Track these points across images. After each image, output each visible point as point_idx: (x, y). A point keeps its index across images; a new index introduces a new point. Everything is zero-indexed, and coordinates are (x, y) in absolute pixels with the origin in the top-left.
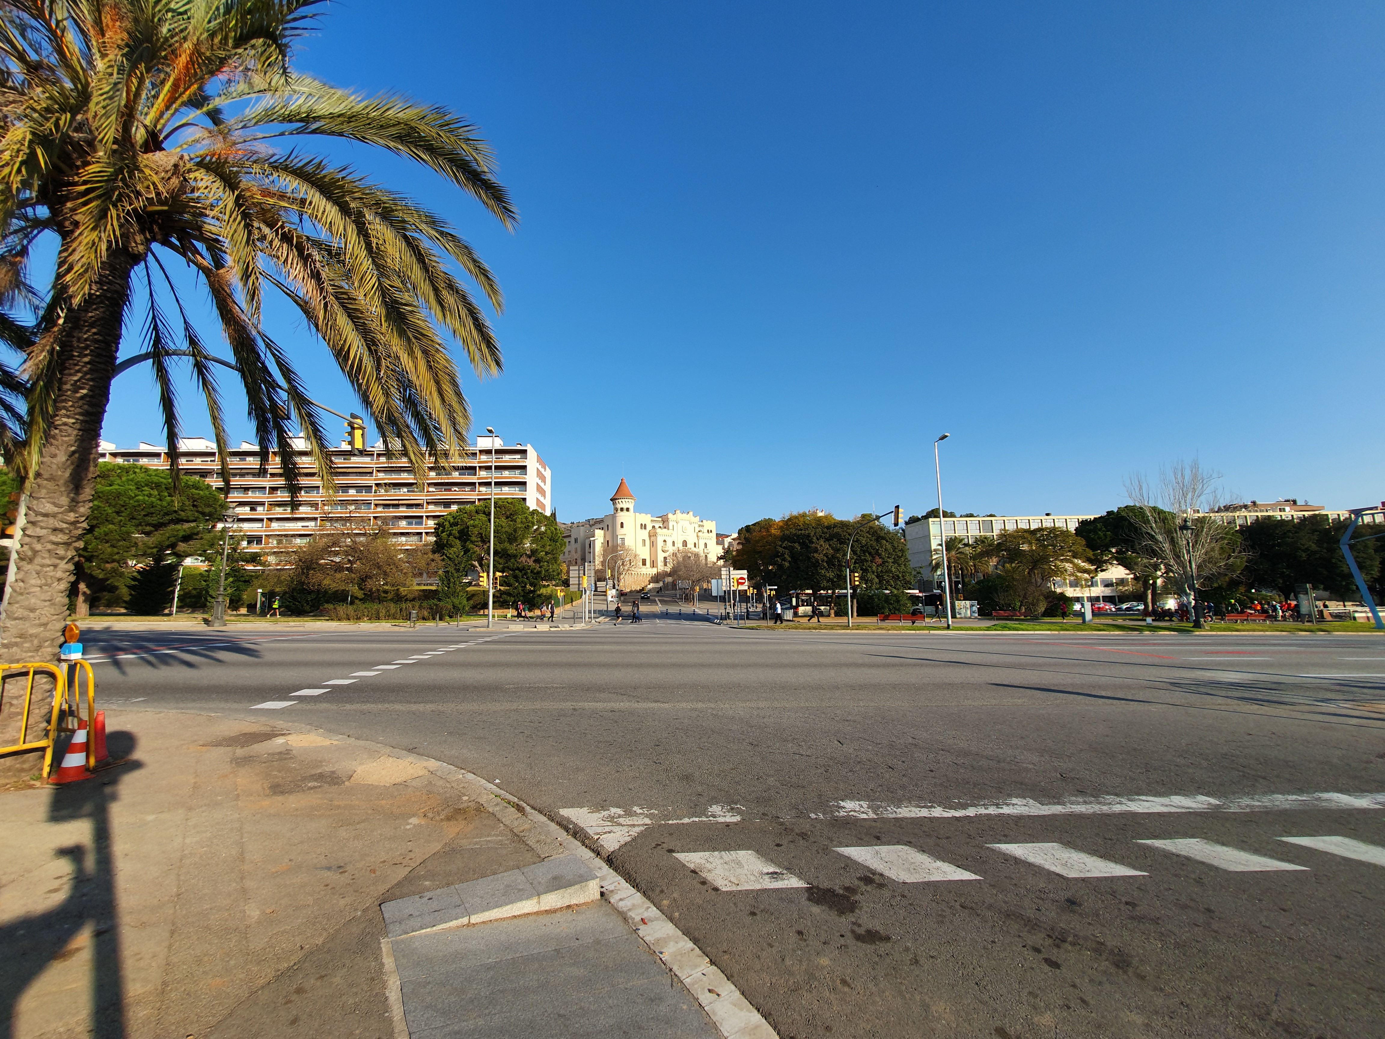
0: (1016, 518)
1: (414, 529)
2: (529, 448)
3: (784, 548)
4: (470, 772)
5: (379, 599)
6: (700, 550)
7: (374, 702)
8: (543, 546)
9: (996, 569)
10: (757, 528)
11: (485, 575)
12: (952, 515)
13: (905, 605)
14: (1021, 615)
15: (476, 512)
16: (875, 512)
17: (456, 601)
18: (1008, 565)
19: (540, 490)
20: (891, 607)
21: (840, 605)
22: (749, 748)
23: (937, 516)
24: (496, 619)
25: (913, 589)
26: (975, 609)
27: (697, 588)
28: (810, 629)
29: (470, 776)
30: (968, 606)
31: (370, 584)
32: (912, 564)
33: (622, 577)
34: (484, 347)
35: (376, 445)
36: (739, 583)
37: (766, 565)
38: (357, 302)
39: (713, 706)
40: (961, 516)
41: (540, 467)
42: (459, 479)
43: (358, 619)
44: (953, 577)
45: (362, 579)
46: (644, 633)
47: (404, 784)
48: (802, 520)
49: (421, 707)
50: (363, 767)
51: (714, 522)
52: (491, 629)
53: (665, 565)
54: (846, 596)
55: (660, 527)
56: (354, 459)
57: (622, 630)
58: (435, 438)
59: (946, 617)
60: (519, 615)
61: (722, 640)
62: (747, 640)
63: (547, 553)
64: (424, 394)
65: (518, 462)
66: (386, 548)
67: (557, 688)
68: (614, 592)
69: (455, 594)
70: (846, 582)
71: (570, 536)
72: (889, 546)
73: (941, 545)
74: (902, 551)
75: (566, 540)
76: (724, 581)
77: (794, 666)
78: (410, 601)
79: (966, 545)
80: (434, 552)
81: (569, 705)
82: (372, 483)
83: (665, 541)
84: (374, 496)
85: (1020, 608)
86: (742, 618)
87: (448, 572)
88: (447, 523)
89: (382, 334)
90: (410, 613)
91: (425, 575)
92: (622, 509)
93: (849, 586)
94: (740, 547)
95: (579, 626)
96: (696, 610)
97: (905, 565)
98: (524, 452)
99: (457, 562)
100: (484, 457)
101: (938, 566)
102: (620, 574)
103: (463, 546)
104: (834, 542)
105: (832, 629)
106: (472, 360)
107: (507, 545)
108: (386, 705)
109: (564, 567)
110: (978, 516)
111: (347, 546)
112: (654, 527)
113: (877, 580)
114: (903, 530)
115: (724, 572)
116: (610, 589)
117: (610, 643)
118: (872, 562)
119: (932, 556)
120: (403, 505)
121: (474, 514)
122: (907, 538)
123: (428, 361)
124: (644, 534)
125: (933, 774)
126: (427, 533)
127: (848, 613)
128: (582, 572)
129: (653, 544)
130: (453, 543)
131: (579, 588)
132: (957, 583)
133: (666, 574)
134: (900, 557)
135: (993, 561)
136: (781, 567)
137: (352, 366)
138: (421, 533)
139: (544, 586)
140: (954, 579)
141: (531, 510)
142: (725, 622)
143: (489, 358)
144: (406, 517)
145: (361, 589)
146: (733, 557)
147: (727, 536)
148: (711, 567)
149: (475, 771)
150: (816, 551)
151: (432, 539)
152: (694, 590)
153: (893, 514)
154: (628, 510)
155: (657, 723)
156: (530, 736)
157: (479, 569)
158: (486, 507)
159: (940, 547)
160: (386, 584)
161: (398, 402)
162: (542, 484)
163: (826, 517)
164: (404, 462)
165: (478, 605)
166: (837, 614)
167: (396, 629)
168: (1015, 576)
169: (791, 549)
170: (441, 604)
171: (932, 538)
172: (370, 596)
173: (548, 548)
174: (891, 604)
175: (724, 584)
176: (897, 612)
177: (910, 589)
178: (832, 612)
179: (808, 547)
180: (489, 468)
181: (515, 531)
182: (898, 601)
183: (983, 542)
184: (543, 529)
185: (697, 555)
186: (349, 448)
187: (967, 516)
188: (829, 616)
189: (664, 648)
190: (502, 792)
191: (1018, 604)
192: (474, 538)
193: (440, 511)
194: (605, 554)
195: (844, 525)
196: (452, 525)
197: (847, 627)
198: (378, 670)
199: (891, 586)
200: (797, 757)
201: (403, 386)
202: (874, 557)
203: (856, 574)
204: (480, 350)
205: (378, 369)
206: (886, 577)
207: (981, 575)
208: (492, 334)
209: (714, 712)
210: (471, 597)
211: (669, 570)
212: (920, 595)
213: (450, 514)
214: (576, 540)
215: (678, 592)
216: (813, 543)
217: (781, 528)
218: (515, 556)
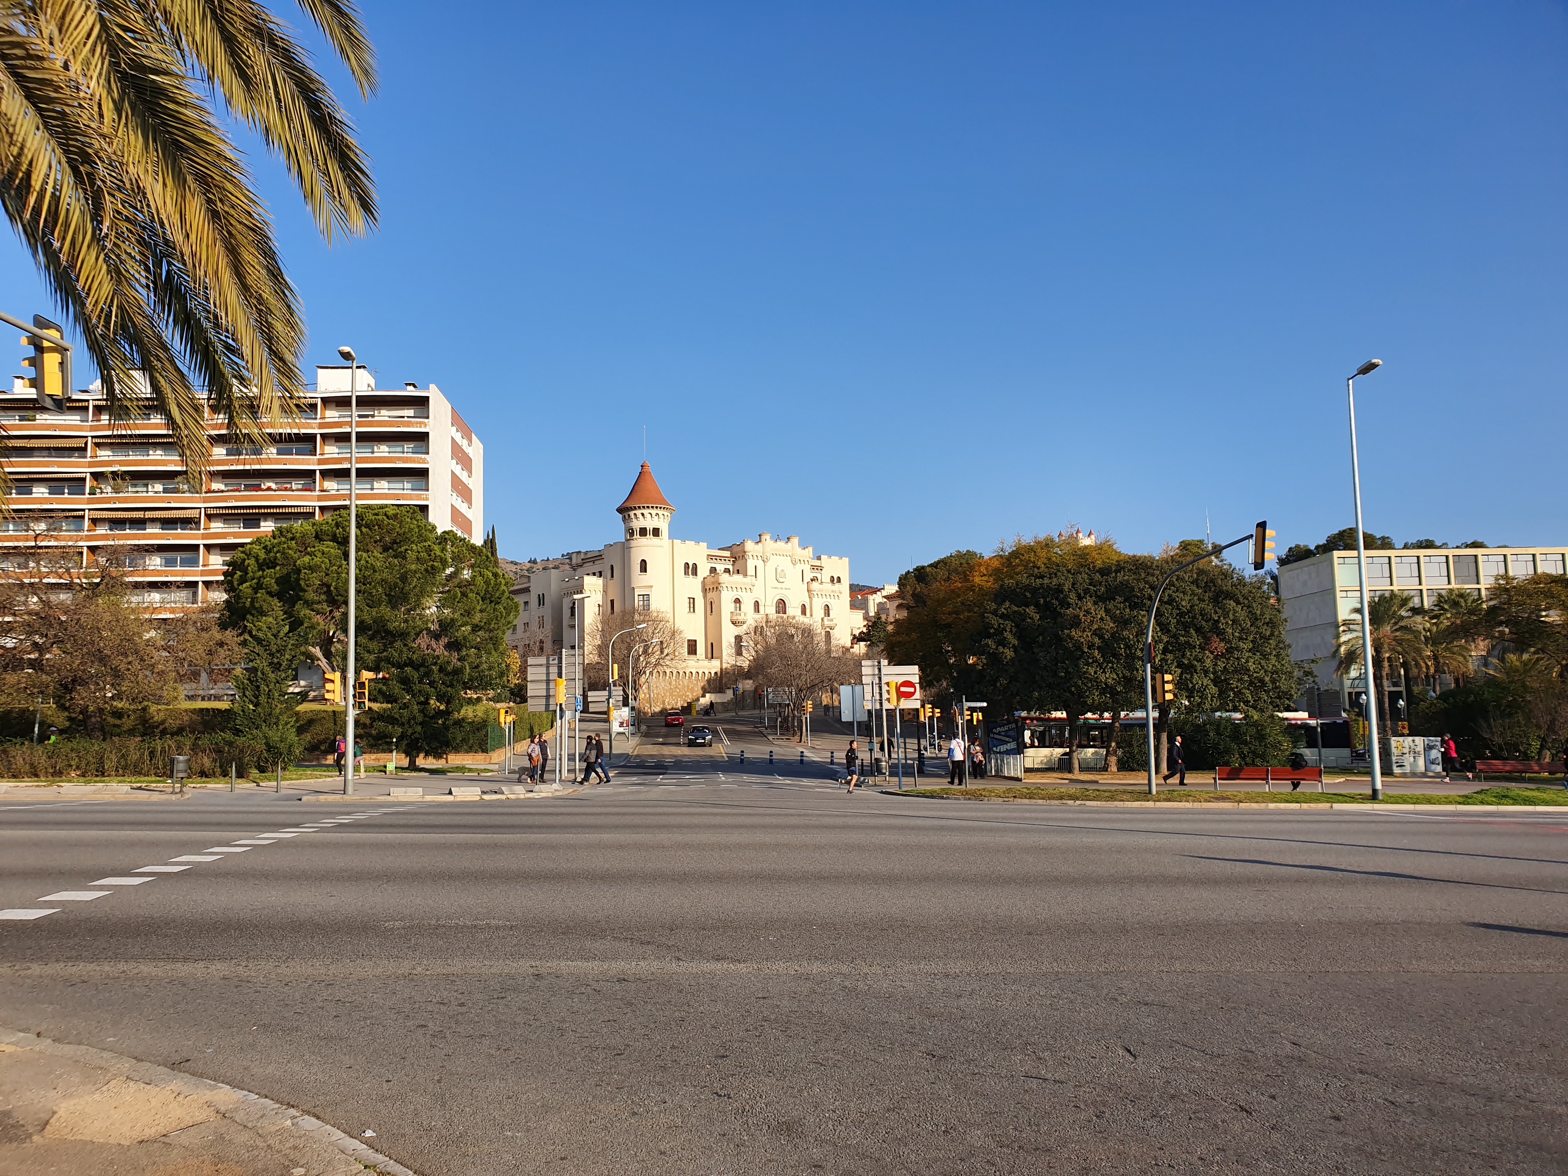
0: (1532, 551)
1: (180, 574)
2: (433, 393)
3: (1003, 617)
4: (308, 1113)
5: (102, 729)
6: (815, 620)
7: (95, 958)
8: (468, 613)
9: (1486, 665)
10: (942, 573)
11: (337, 676)
12: (1385, 544)
13: (1276, 746)
14: (1542, 769)
15: (317, 537)
16: (1211, 536)
17: (274, 735)
18: (1512, 657)
19: (461, 489)
20: (1246, 750)
21: (1130, 745)
22: (925, 1063)
23: (1353, 547)
24: (363, 774)
25: (1296, 710)
26: (1435, 754)
27: (809, 705)
28: (1061, 798)
29: (309, 1123)
30: (1420, 748)
31: (82, 697)
32: (1294, 655)
33: (643, 679)
34: (333, 168)
35: (91, 387)
36: (901, 695)
37: (962, 654)
38: (46, 64)
39: (844, 969)
40: (1406, 547)
41: (458, 437)
42: (277, 462)
43: (58, 774)
44: (1385, 683)
45: (65, 687)
46: (690, 803)
47: (163, 1141)
48: (1043, 554)
49: (198, 969)
50: (72, 1102)
51: (846, 560)
52: (351, 796)
53: (739, 653)
54: (1143, 725)
55: (727, 571)
56: (42, 418)
57: (642, 797)
58: (227, 371)
59: (1370, 773)
60: (413, 767)
61: (865, 821)
62: (919, 822)
63: (476, 628)
64: (200, 273)
65: (408, 424)
66: (118, 619)
67: (498, 928)
68: (625, 712)
69: (270, 719)
70: (1145, 692)
71: (527, 590)
72: (1242, 614)
73: (1359, 611)
74: (1272, 624)
75: (520, 599)
76: (868, 689)
77: (1025, 881)
78: (172, 734)
79: (1417, 611)
80: (223, 626)
81: (523, 966)
82: (84, 471)
83: (737, 601)
84: (90, 501)
85: (1539, 753)
86: (908, 771)
87: (254, 670)
88: (252, 561)
89: (104, 136)
90: (172, 761)
91: (204, 675)
92: (643, 532)
93: (1150, 704)
94: (903, 614)
95: (544, 791)
96: (806, 753)
97: (1277, 656)
98: (421, 403)
99: (274, 648)
100: (332, 415)
101: (1352, 657)
102: (639, 673)
103: (289, 614)
104: (1118, 604)
105: (1112, 798)
106: (308, 196)
107: (385, 610)
108: (122, 966)
109: (514, 659)
110: (1444, 546)
111: (30, 613)
112: (713, 570)
113: (1214, 690)
114: (1274, 578)
115: (868, 668)
116: (617, 707)
117: (616, 827)
118: (1203, 649)
119: (1338, 636)
120: (153, 520)
121: (311, 540)
122: (1284, 593)
123: (209, 201)
124: (693, 586)
125: (1339, 1125)
126: (207, 584)
127: (1148, 763)
128: (554, 670)
129: (712, 608)
130: (265, 607)
131: (547, 705)
132: (1394, 697)
133: (739, 674)
134: (1267, 639)
135: (1479, 648)
136: (994, 658)
137: (37, 211)
138: (195, 583)
139: (470, 701)
140: (1387, 687)
141: (439, 531)
142: (870, 780)
143: (345, 192)
144: (161, 549)
145: (62, 707)
146: (888, 636)
147: (875, 591)
148: (839, 658)
149: (317, 1110)
150: (1076, 623)
151: (220, 596)
152: (802, 709)
153: (1252, 542)
154: (656, 532)
155: (720, 1006)
156: (439, 1035)
157: (323, 663)
158: (337, 525)
159: (1357, 617)
160: (118, 697)
161: (144, 292)
162: (463, 476)
163: (1099, 548)
164: (155, 425)
165: (321, 742)
166: (1125, 766)
167: (143, 796)
168: (1529, 682)
169: (1019, 620)
170: (240, 741)
171: (1339, 594)
172: (84, 722)
173: (477, 618)
174: (1246, 743)
175: (868, 696)
176: (1258, 761)
177: (1288, 709)
178: (1113, 760)
179: (1057, 615)
180: (343, 438)
181: (404, 578)
182: (1261, 737)
183: (1455, 604)
184: (466, 574)
185: (807, 632)
186: (32, 393)
187: (1420, 545)
188: (1105, 769)
189: (736, 837)
190: (380, 1157)
191: (1536, 744)
192: (311, 595)
193: (236, 535)
194: (606, 631)
195: (1139, 565)
196: (263, 565)
197: (1146, 795)
198: (101, 888)
199: (1246, 703)
200: (1034, 1084)
201: (154, 255)
202: (1207, 640)
203: (1168, 677)
204: (326, 173)
205: (97, 216)
206: (1234, 683)
207: (1449, 679)
208: (351, 139)
209: (847, 983)
210: (305, 725)
211: (746, 664)
212: (1313, 722)
213: (258, 541)
214: (541, 600)
215: (767, 713)
216: (1069, 605)
217: (997, 571)
218: (403, 635)
